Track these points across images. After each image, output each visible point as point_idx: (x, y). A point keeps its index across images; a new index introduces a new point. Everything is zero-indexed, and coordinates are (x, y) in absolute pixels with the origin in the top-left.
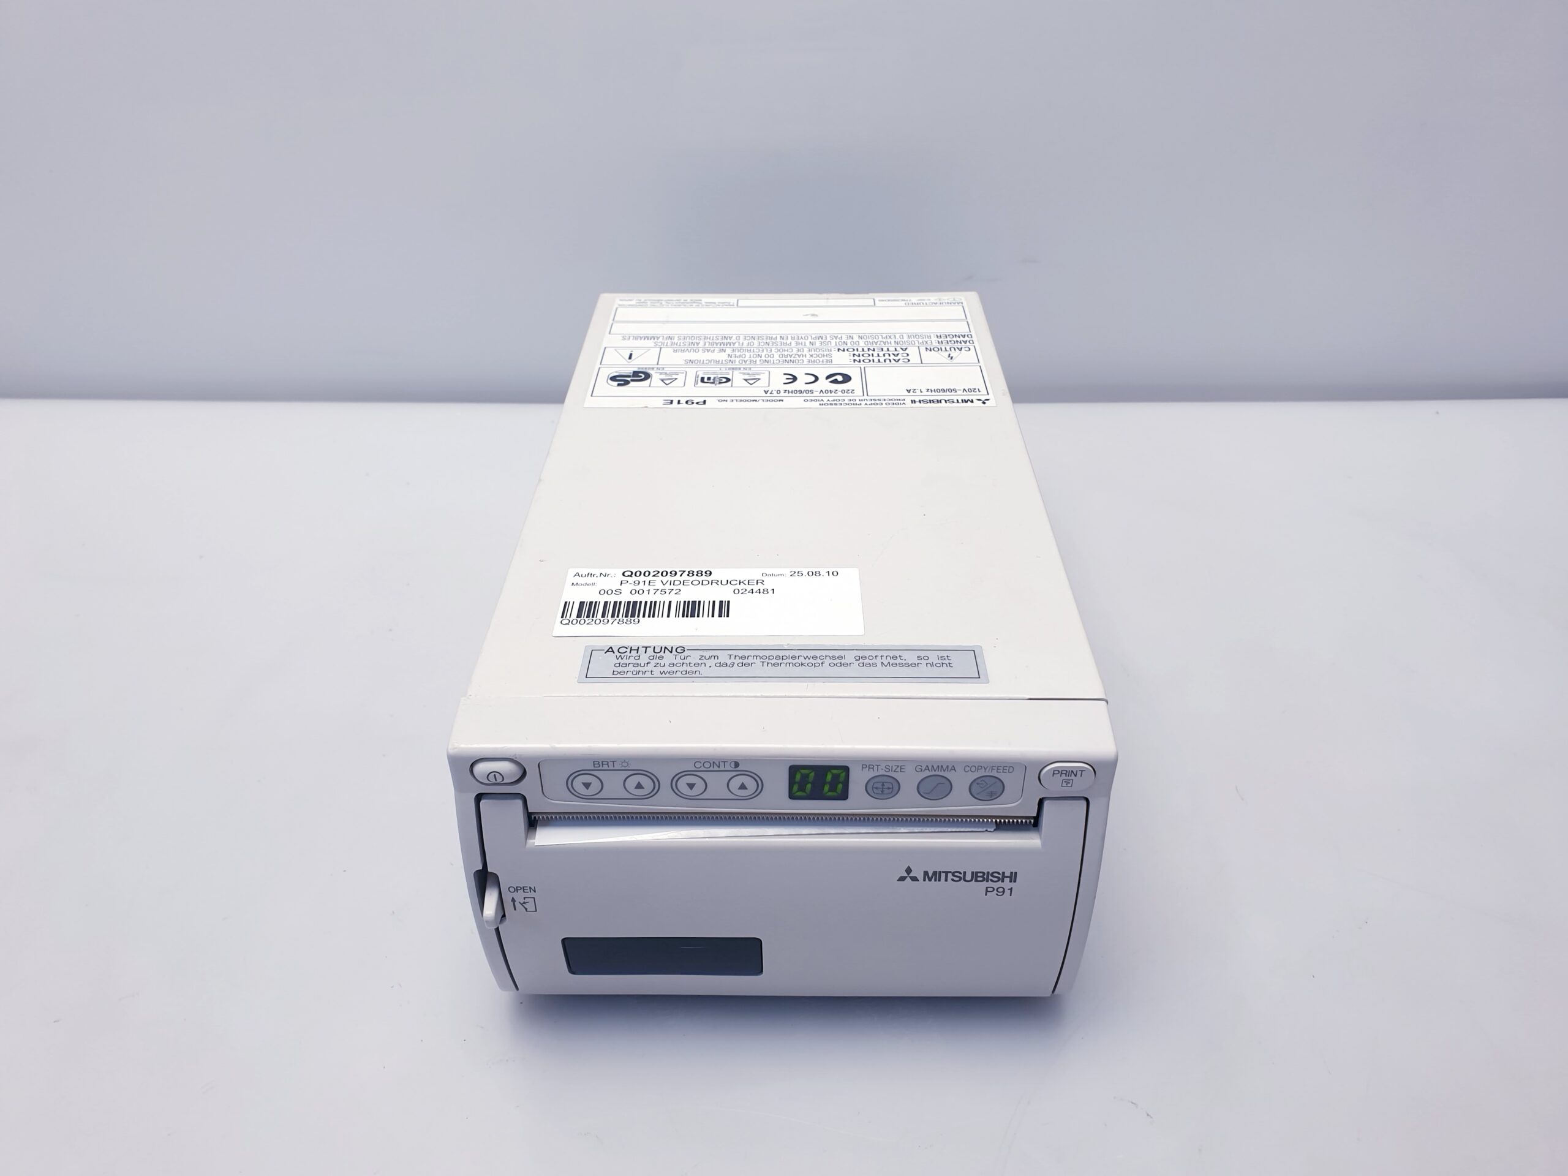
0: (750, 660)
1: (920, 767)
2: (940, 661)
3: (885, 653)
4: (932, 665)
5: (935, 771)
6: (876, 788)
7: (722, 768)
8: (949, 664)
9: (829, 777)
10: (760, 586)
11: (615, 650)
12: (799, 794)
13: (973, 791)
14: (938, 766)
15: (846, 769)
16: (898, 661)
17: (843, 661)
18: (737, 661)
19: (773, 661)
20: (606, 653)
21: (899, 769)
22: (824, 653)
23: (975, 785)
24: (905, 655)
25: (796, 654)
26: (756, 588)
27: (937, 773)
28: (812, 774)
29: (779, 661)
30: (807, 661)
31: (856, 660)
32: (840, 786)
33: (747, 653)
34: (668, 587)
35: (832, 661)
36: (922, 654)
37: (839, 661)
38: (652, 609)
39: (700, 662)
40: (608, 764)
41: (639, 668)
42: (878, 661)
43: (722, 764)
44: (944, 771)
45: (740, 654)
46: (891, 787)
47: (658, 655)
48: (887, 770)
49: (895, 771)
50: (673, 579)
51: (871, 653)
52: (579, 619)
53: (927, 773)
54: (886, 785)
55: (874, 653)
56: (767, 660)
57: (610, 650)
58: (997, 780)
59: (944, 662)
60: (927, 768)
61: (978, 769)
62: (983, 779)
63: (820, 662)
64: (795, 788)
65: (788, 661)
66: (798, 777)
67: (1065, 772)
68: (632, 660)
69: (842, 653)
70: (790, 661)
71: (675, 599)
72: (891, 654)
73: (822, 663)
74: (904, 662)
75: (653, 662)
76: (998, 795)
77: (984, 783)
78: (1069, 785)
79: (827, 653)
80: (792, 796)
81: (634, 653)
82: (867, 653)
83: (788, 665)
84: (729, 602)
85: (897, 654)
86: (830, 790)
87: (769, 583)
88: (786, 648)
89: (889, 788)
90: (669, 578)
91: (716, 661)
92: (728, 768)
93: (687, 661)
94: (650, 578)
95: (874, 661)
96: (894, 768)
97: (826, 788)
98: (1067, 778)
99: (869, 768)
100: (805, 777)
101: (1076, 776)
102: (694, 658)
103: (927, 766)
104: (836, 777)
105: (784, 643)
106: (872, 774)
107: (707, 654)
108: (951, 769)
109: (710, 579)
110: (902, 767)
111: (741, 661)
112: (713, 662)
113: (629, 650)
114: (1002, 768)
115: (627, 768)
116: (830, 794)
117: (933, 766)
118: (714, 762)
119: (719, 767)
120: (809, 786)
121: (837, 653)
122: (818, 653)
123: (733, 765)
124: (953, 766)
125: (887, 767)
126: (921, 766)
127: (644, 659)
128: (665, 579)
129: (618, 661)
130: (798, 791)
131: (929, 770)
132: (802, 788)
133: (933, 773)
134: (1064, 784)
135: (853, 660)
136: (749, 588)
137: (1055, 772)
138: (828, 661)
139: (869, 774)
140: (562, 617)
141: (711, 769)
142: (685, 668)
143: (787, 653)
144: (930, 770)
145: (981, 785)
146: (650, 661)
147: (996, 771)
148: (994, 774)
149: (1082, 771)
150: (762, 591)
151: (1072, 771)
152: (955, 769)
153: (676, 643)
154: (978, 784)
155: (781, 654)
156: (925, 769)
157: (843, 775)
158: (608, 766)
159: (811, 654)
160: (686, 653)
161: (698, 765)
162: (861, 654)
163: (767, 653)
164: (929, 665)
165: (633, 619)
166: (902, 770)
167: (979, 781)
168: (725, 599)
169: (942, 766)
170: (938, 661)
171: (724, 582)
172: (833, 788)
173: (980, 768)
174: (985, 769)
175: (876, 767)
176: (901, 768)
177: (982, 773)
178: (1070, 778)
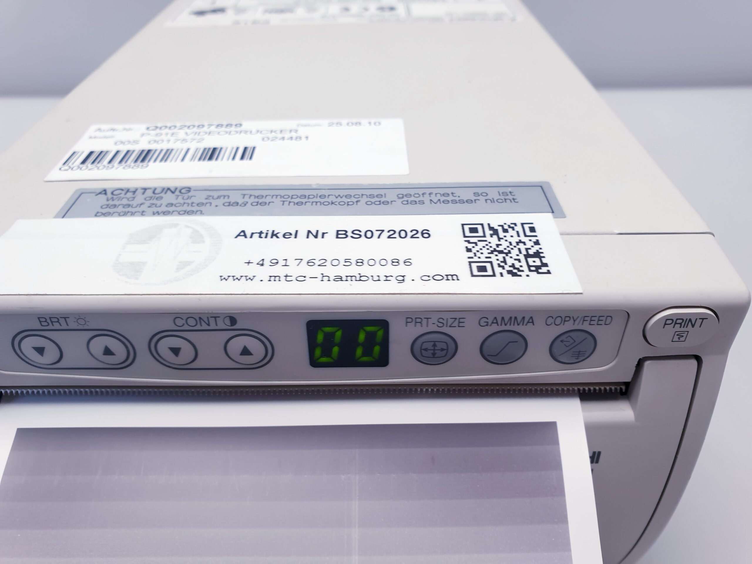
0: (268, 200)
1: (485, 320)
2: (503, 197)
3: (434, 191)
4: (492, 201)
5: (506, 325)
6: (426, 350)
7: (213, 326)
8: (514, 199)
9: (362, 337)
10: (294, 135)
11: (109, 193)
12: (324, 360)
13: (555, 350)
14: (511, 318)
15: (384, 324)
16: (450, 198)
17: (383, 199)
18: (252, 199)
19: (296, 201)
20: (97, 195)
21: (456, 324)
22: (360, 192)
23: (558, 341)
24: (458, 192)
25: (326, 193)
26: (287, 135)
27: (508, 327)
28: (339, 334)
29: (304, 201)
30: (339, 199)
31: (399, 198)
32: (377, 349)
33: (264, 193)
34: (192, 136)
35: (369, 199)
36: (480, 191)
37: (379, 199)
38: (166, 155)
39: (205, 201)
40: (58, 322)
41: (130, 209)
42: (426, 198)
43: (212, 321)
44: (518, 325)
45: (257, 193)
46: (445, 348)
47: (157, 196)
48: (441, 325)
49: (450, 326)
50: (198, 131)
51: (417, 191)
52: (81, 166)
53: (495, 328)
54: (439, 346)
55: (421, 192)
56: (289, 199)
57: (105, 192)
58: (586, 335)
59: (506, 197)
60: (495, 321)
61: (565, 321)
62: (571, 334)
63: (355, 200)
64: (318, 352)
65: (315, 200)
66: (320, 337)
67: (680, 321)
68: (125, 202)
69: (382, 192)
70: (319, 199)
71: (193, 146)
72: (442, 191)
73: (357, 202)
74: (457, 199)
75: (148, 203)
76: (586, 356)
77: (569, 339)
78: (682, 339)
79: (364, 192)
80: (314, 363)
81: (129, 195)
82: (412, 192)
83: (314, 203)
84: (254, 148)
85: (449, 191)
86: (364, 354)
87: (302, 132)
88: (314, 187)
89: (442, 350)
90: (195, 129)
91: (226, 200)
92: (221, 326)
93: (189, 201)
94: (175, 131)
95: (421, 198)
96: (450, 321)
97: (359, 351)
98: (682, 329)
99: (416, 322)
100: (329, 337)
101: (693, 326)
102: (200, 197)
103: (495, 318)
104: (371, 336)
105: (314, 183)
106: (419, 330)
107: (216, 194)
108: (528, 322)
109: (239, 129)
110: (461, 320)
111: (256, 200)
112: (222, 200)
113: (124, 192)
114: (596, 319)
115: (86, 327)
116: (365, 359)
117: (503, 318)
118: (200, 318)
119: (209, 325)
120: (336, 349)
121: (375, 192)
122: (352, 192)
123: (228, 321)
124: (531, 318)
125: (441, 320)
126: (487, 319)
127: (139, 198)
128: (189, 131)
129: (107, 203)
130: (322, 356)
131: (497, 323)
132: (326, 352)
133: (504, 328)
134: (676, 338)
135: (395, 198)
136: (280, 136)
137: (668, 321)
138: (364, 200)
139: (415, 331)
140: (64, 164)
141: (198, 327)
142: (185, 208)
143: (314, 193)
144: (499, 322)
145: (567, 344)
146: (145, 201)
147: (588, 322)
148: (586, 327)
149: (703, 319)
150: (294, 138)
151: (690, 320)
152: (533, 322)
153: (180, 184)
154: (562, 341)
155: (307, 193)
156: (493, 323)
157: (380, 333)
158: (61, 325)
159: (342, 193)
160: (190, 194)
161: (179, 322)
162: (405, 192)
163: (290, 193)
164: (489, 201)
165: (141, 164)
166: (461, 325)
167: (563, 338)
168: (250, 144)
169: (516, 318)
170: (499, 197)
171: (254, 131)
172: (367, 352)
173: (567, 319)
174: (574, 321)
175: (424, 322)
176: (459, 322)
177: (569, 326)
178: (685, 329)
